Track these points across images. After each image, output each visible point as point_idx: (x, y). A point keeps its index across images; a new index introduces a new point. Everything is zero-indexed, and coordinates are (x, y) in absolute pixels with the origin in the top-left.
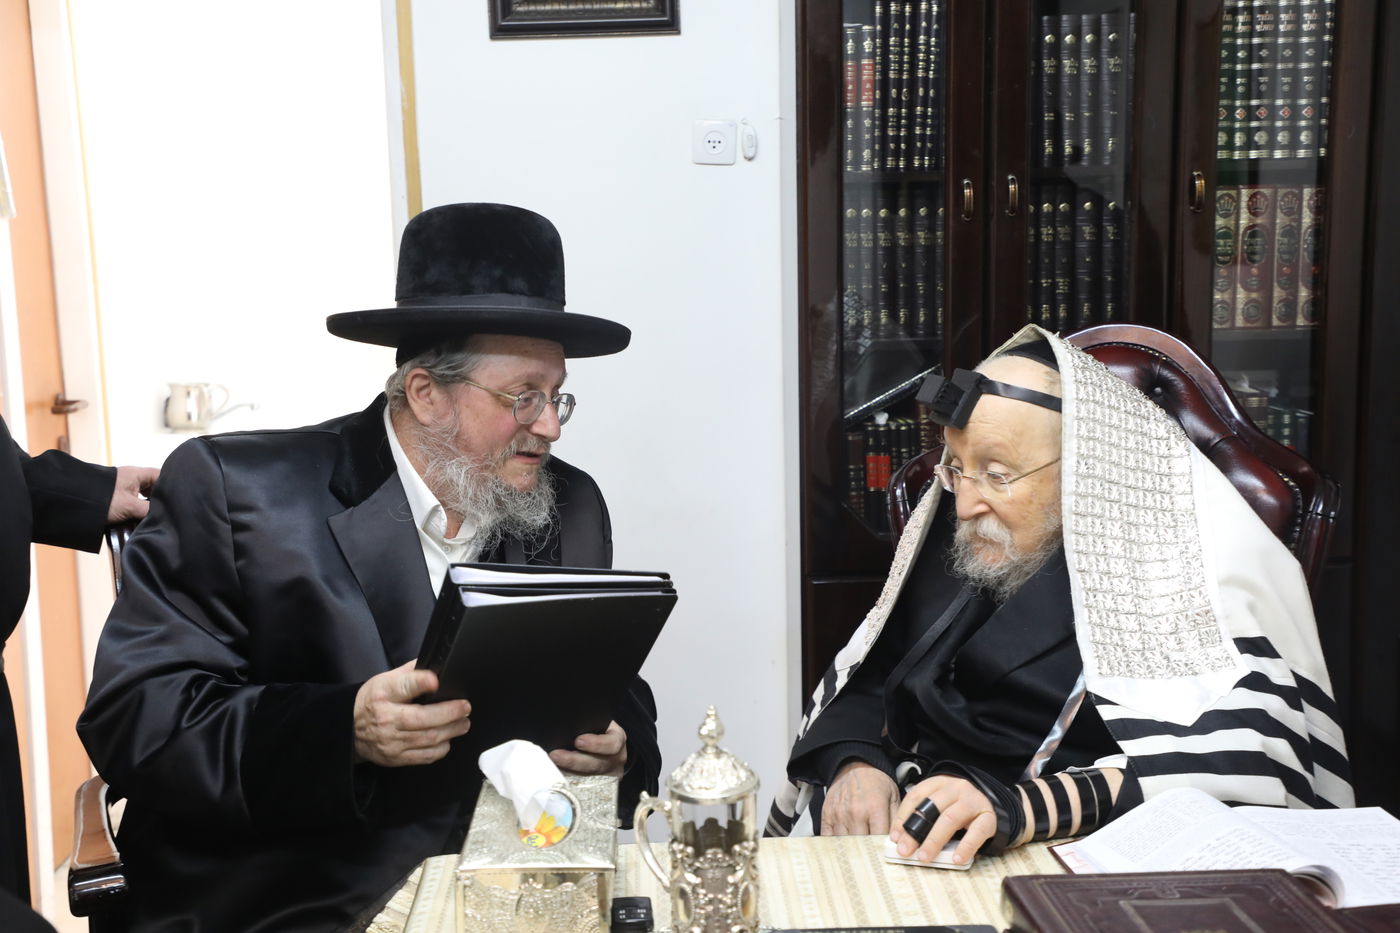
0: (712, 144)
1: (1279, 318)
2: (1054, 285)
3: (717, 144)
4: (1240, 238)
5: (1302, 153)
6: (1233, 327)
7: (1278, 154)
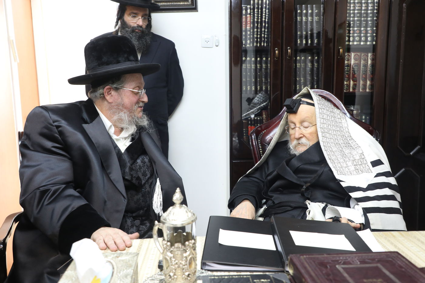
0: (207, 42)
1: (362, 89)
2: (300, 80)
3: (208, 42)
4: (352, 67)
5: (368, 43)
6: (349, 91)
7: (362, 43)
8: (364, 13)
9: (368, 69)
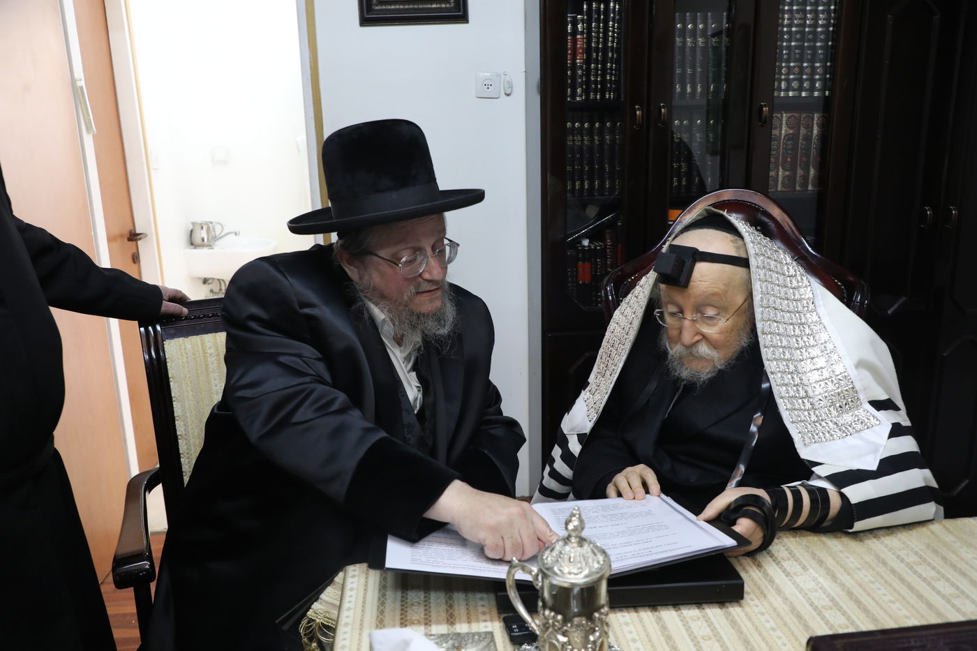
0: (487, 86)
1: (799, 186)
2: (680, 167)
3: (489, 86)
4: (782, 141)
5: (816, 94)
6: (777, 191)
7: (804, 94)
8: (809, 33)
9: (813, 146)
